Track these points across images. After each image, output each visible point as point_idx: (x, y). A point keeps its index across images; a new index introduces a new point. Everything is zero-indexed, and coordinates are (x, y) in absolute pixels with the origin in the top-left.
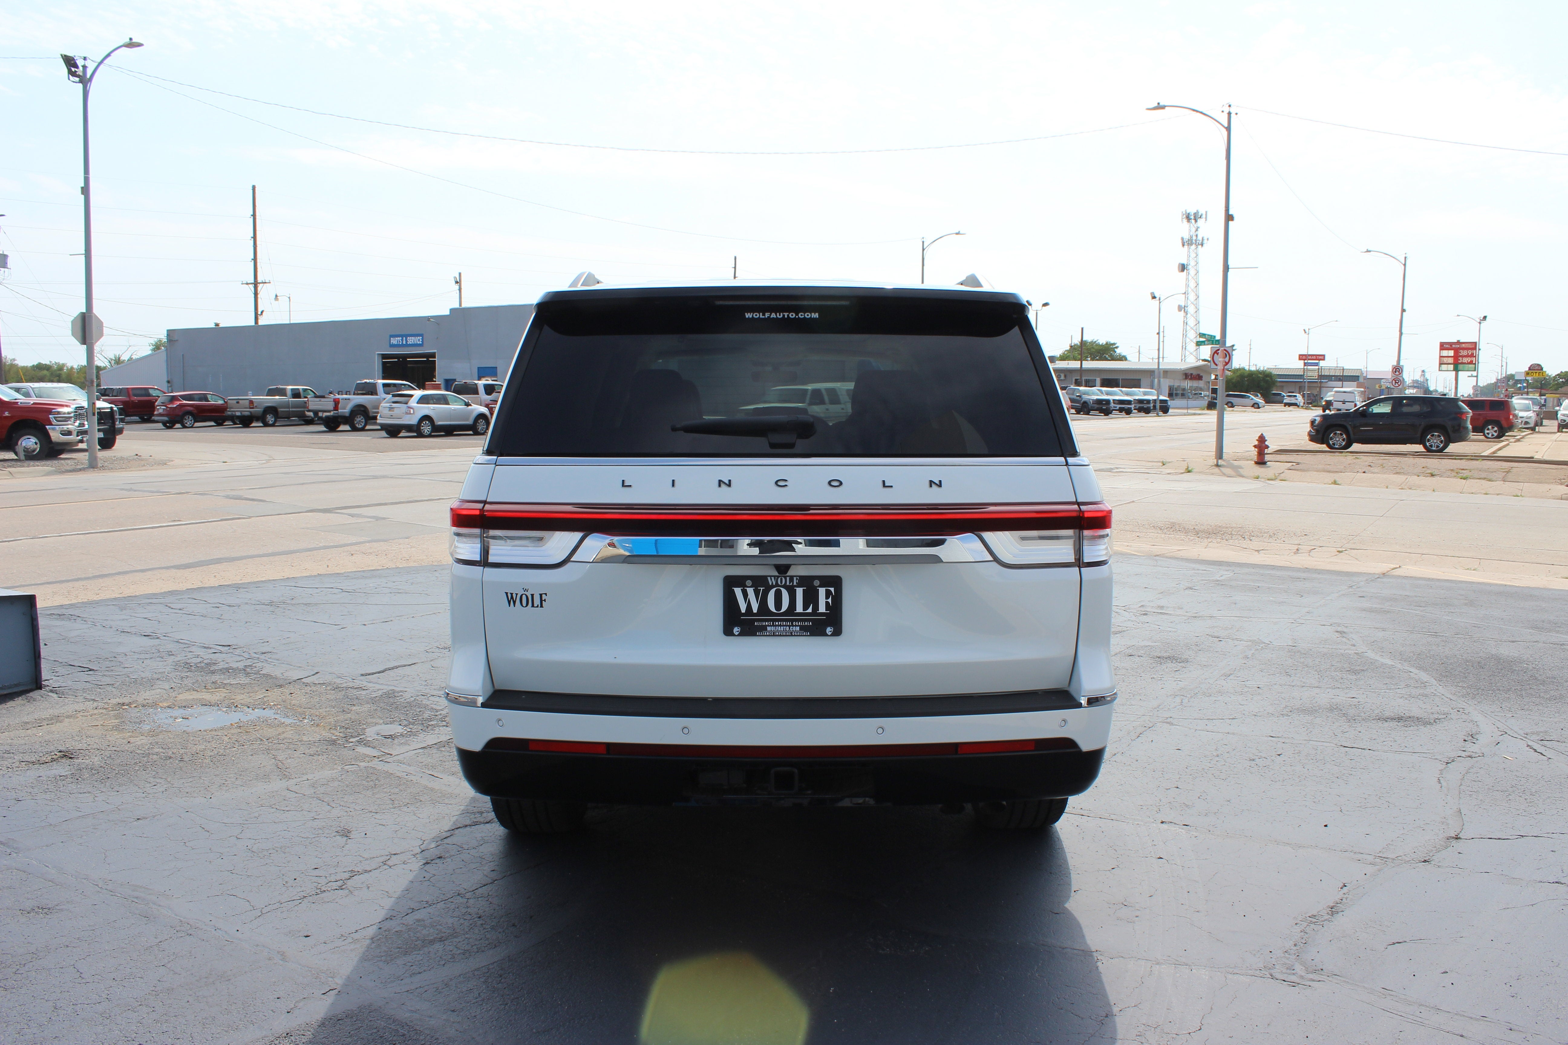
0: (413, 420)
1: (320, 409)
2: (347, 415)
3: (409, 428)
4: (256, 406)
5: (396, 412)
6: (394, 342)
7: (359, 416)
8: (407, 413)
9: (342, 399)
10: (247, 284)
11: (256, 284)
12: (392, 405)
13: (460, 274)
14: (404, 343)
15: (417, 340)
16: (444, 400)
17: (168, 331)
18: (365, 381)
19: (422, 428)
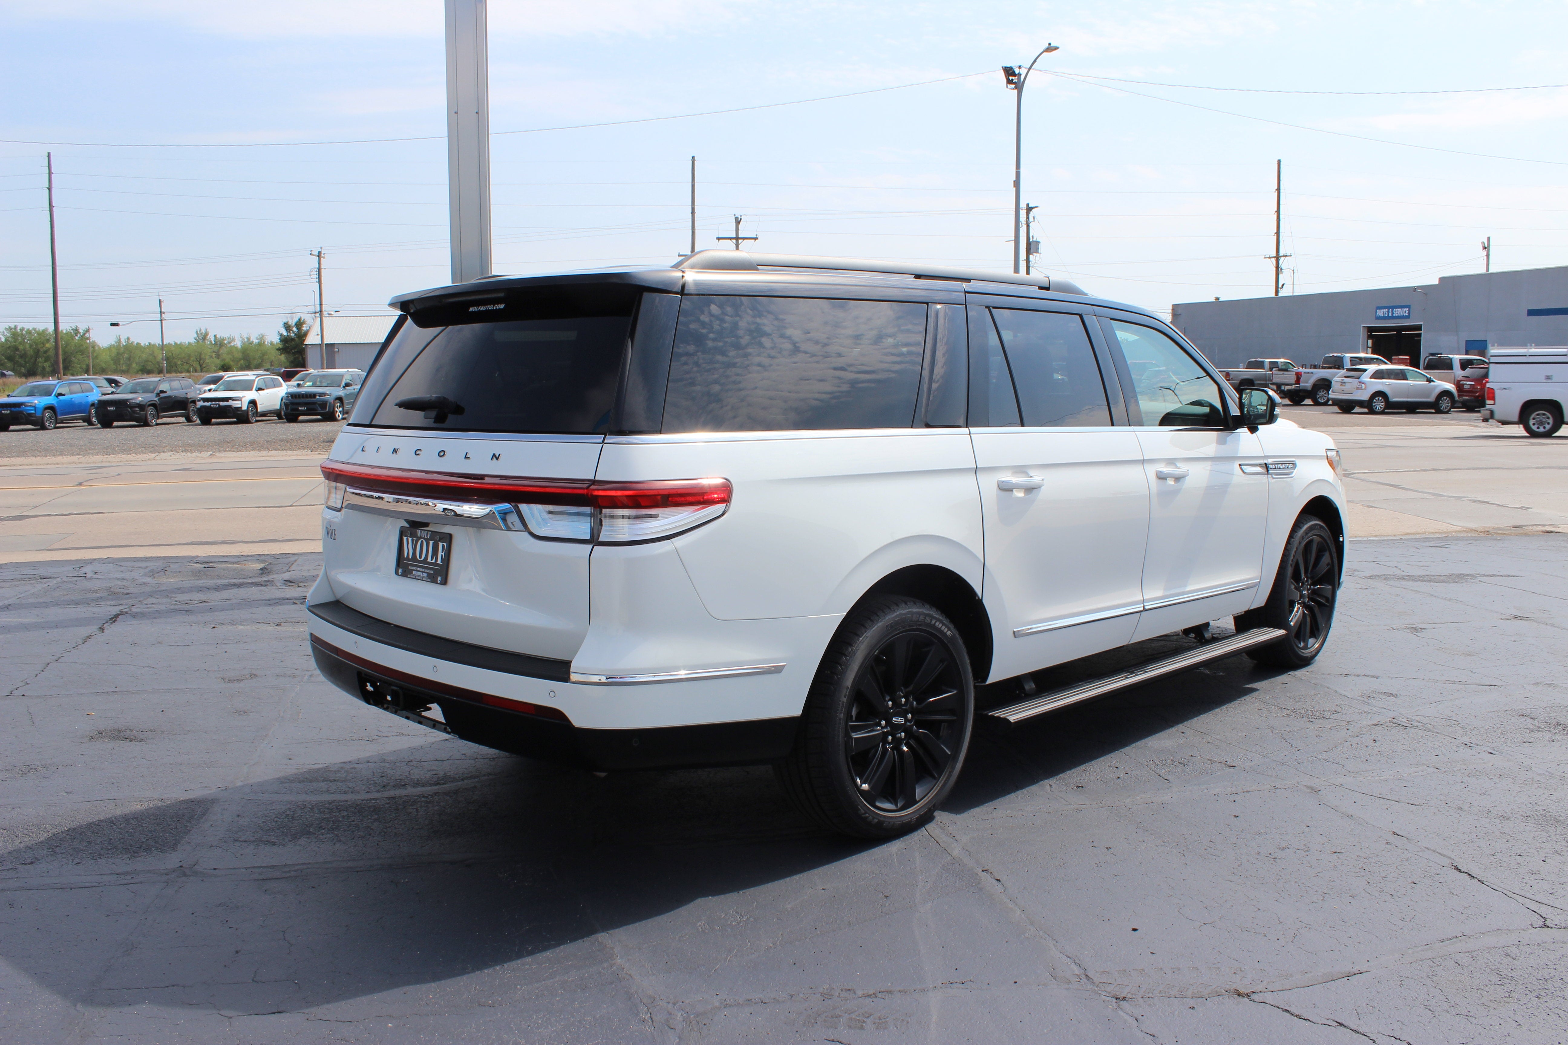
0: (1365, 396)
1: (1283, 382)
2: (1310, 389)
3: (1361, 404)
4: (1232, 378)
5: (1347, 387)
6: (1380, 314)
7: (1322, 390)
8: (1358, 389)
9: (1304, 373)
10: (1270, 258)
11: (1277, 258)
12: (1343, 380)
13: (1489, 239)
14: (1390, 315)
15: (1404, 312)
16: (1402, 375)
17: (1174, 305)
18: (1334, 354)
19: (1374, 404)
